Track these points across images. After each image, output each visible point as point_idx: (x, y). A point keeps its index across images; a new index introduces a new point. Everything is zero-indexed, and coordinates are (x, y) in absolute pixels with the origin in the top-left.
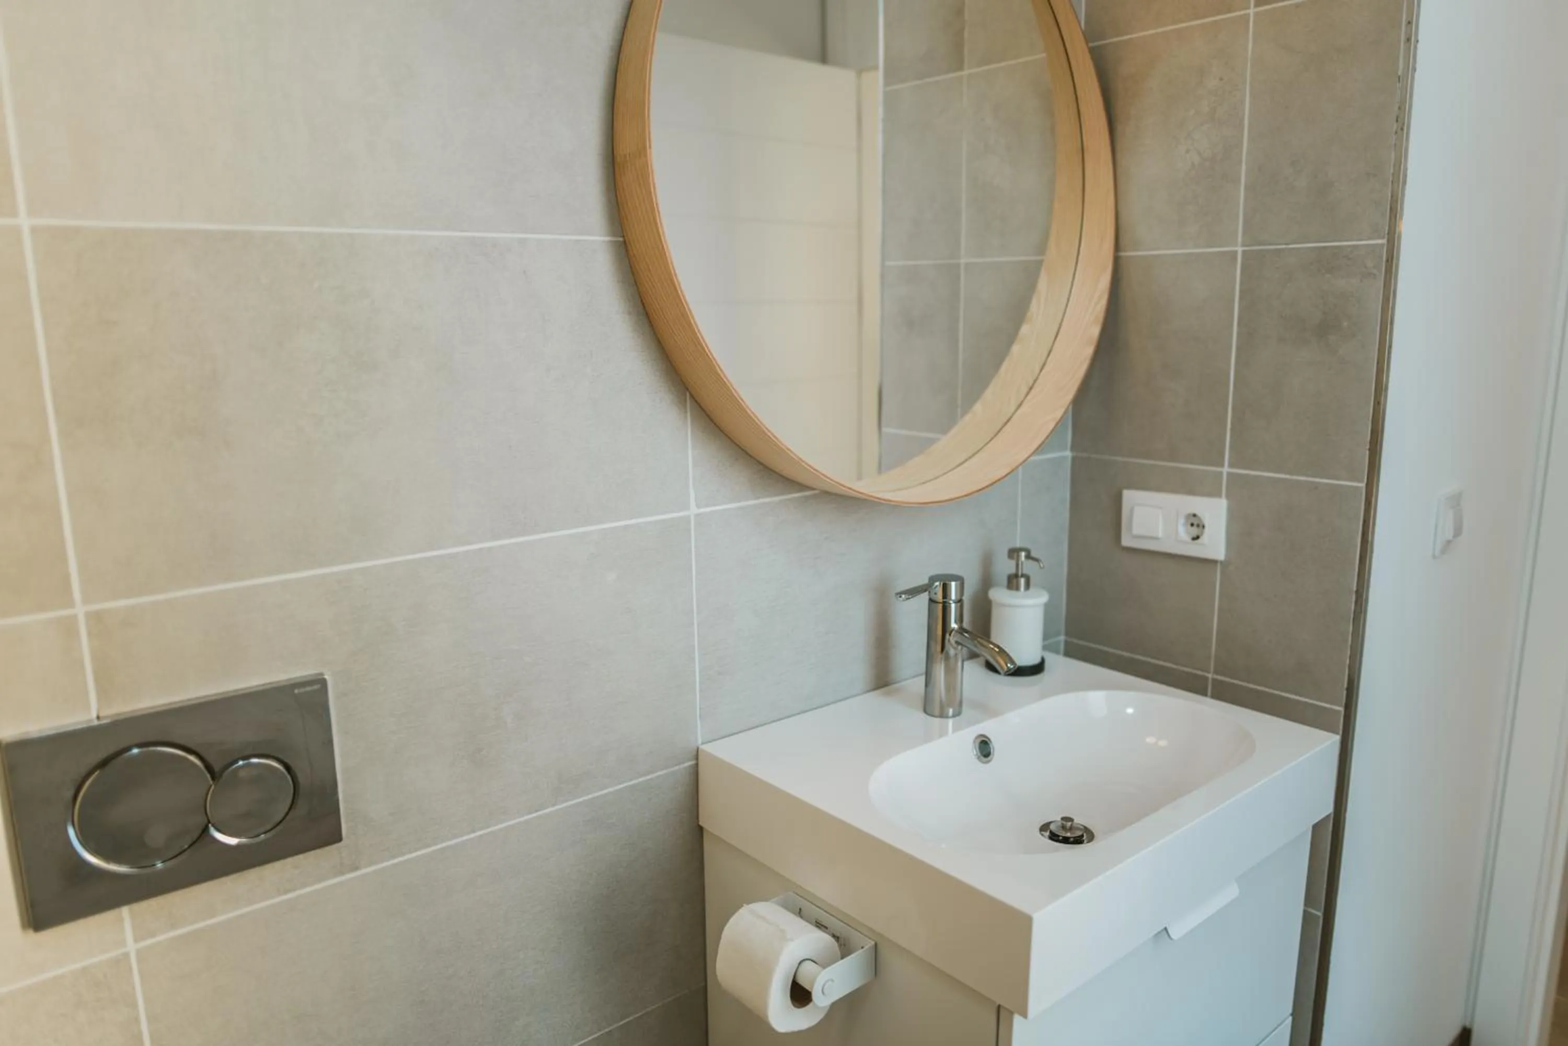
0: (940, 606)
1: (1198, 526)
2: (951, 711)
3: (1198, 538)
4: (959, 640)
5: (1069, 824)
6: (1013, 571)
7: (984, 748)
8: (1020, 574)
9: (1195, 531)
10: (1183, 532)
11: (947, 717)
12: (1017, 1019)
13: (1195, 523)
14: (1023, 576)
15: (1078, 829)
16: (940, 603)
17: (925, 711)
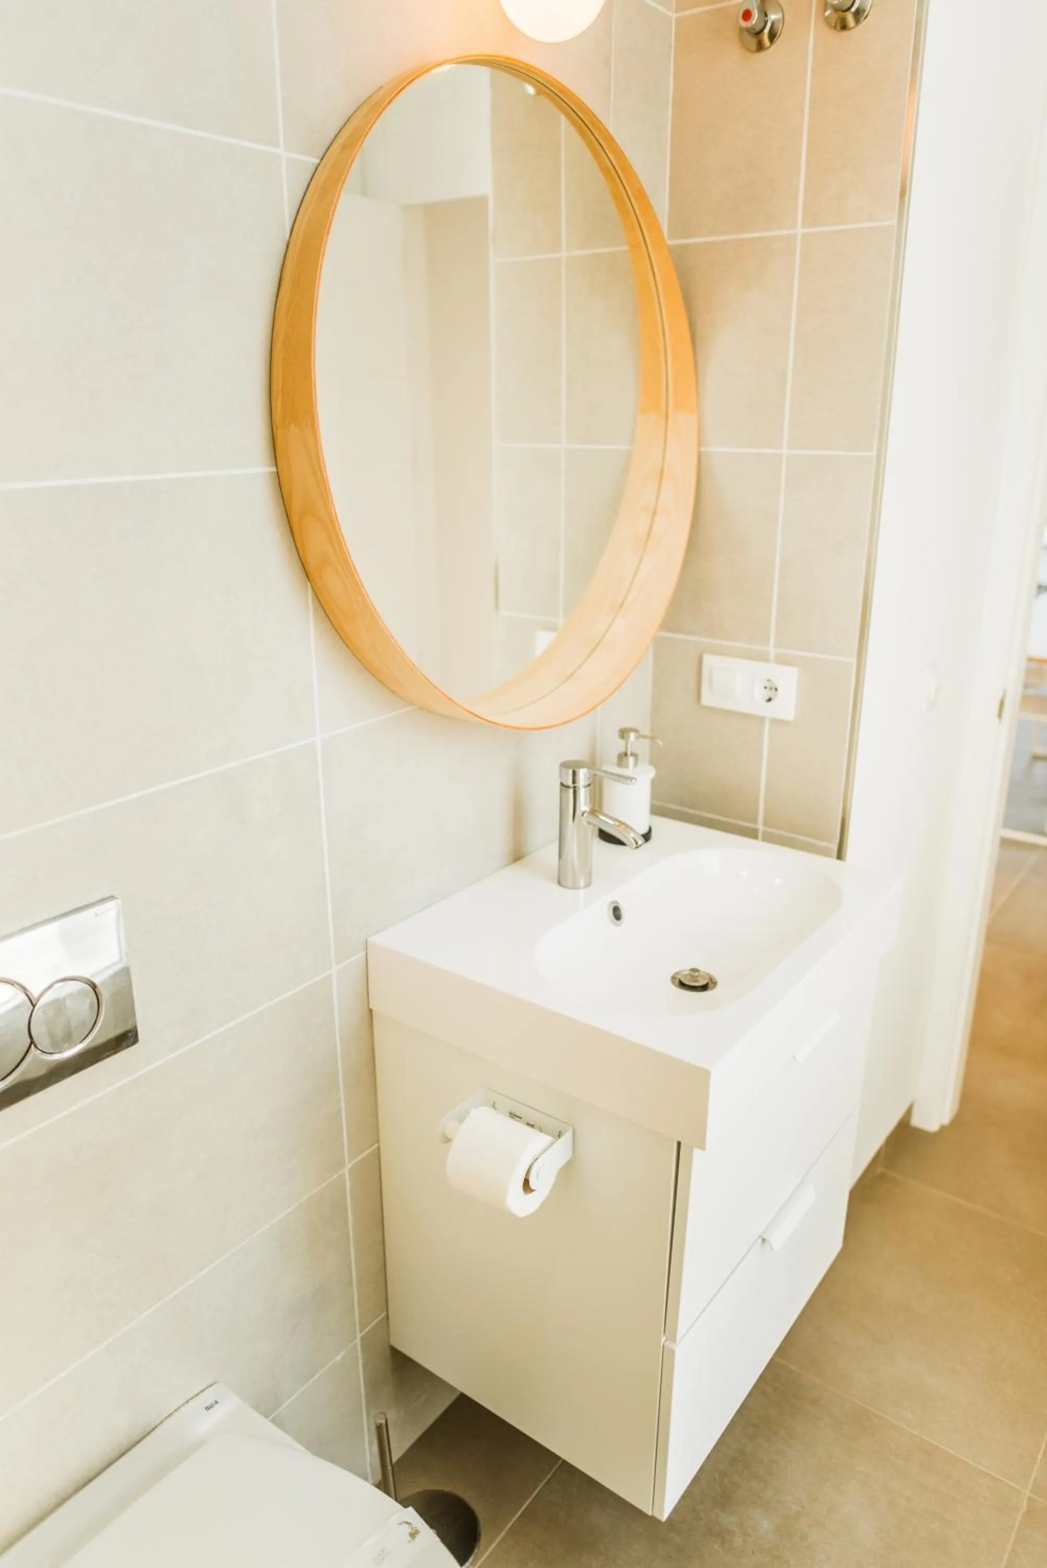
0: (571, 791)
1: (771, 689)
2: (582, 883)
3: (770, 700)
4: (590, 821)
5: (697, 974)
6: (622, 750)
7: (617, 913)
8: (629, 753)
9: (769, 694)
10: (760, 694)
11: (579, 888)
12: (697, 1152)
13: (768, 687)
14: (632, 754)
15: (703, 977)
16: (571, 788)
17: (559, 883)
